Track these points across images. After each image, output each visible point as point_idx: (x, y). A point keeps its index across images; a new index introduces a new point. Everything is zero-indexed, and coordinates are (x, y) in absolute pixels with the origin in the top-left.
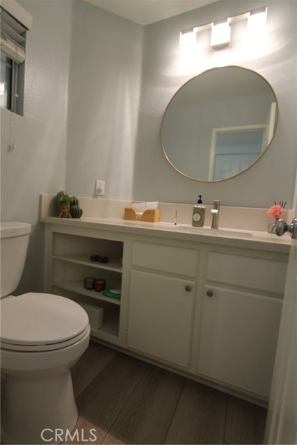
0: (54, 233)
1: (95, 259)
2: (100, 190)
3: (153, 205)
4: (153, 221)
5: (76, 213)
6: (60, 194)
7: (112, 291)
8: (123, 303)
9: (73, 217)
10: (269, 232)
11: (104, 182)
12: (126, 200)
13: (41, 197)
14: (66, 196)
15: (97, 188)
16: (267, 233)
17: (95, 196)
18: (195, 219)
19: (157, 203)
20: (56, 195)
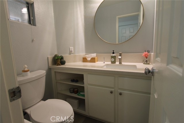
0: (55, 72)
1: (73, 81)
2: (71, 51)
3: (94, 55)
4: (95, 62)
5: (63, 63)
6: (56, 56)
7: (81, 93)
8: (86, 98)
9: (62, 64)
10: (143, 64)
11: (73, 47)
12: (83, 54)
13: (48, 58)
14: (58, 56)
15: (70, 50)
16: (142, 64)
17: (70, 54)
18: (112, 61)
19: (96, 54)
20: (54, 56)
